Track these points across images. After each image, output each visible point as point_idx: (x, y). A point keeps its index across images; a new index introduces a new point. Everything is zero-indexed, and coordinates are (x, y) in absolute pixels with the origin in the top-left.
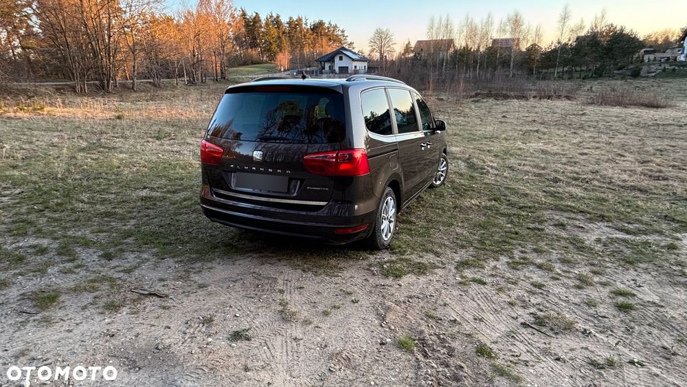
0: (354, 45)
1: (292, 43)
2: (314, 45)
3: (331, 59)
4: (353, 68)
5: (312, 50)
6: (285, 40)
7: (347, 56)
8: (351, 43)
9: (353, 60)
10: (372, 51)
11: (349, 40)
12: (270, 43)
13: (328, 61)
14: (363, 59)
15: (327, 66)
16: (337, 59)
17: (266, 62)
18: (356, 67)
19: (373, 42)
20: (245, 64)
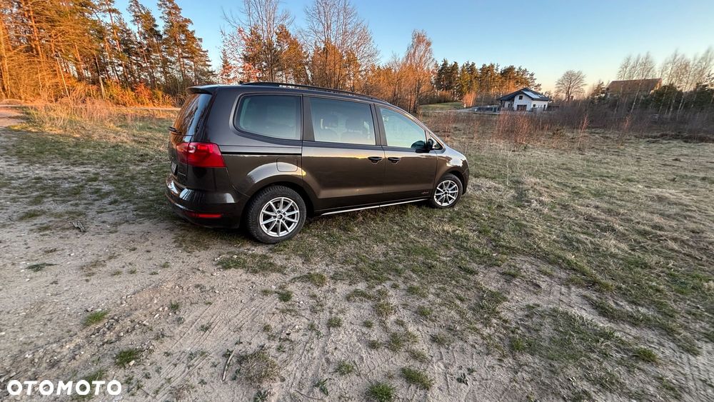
0: (541, 87)
1: (481, 86)
2: (501, 86)
3: (511, 98)
4: (532, 107)
5: (498, 91)
6: (475, 85)
7: (528, 96)
8: (539, 85)
9: (533, 99)
10: (559, 91)
11: (536, 82)
12: (463, 86)
13: (509, 100)
14: (543, 99)
15: (507, 104)
16: (517, 99)
17: (456, 101)
18: (534, 105)
19: (560, 83)
20: (439, 102)
